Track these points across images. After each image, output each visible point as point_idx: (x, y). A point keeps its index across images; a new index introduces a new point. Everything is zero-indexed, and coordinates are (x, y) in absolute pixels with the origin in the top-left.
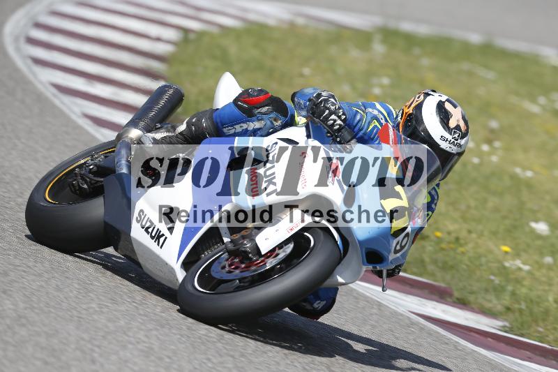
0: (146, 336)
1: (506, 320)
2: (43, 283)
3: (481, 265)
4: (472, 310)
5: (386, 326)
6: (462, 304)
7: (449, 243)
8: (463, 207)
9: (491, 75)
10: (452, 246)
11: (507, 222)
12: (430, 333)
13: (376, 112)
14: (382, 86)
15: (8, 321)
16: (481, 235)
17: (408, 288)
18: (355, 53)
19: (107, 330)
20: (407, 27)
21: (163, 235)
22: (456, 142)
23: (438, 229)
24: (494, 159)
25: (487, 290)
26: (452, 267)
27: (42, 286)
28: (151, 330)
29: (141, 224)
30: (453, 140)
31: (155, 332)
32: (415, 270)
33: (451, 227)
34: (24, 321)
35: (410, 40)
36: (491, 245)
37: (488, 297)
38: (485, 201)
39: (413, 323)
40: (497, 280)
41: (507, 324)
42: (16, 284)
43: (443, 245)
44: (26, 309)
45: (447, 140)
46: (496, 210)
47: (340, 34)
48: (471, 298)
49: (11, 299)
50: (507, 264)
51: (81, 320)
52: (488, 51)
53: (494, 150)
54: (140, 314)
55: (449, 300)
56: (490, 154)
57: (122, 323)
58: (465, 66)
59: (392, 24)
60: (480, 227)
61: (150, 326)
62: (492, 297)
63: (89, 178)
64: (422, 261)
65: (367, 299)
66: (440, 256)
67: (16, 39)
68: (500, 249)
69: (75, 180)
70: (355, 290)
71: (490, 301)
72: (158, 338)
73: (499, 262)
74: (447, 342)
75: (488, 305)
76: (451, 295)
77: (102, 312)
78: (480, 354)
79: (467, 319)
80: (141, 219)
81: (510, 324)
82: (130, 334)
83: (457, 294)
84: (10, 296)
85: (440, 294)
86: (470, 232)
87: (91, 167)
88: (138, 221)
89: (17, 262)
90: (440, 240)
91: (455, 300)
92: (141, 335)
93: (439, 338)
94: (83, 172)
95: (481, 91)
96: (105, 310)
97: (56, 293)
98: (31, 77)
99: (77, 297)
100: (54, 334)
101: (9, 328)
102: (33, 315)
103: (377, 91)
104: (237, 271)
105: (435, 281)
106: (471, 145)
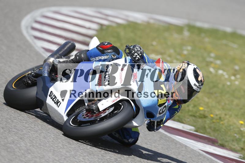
0: (83, 159)
1: (241, 154)
2: (38, 135)
3: (231, 129)
4: (227, 149)
5: (188, 156)
6: (222, 146)
7: (217, 119)
8: (223, 104)
9: (235, 46)
10: (218, 121)
11: (242, 111)
12: (208, 159)
14: (187, 50)
15: (23, 152)
16: (231, 116)
17: (198, 139)
18: (176, 36)
19: (66, 156)
20: (199, 24)
23: (212, 113)
24: (237, 83)
25: (233, 141)
26: (218, 130)
27: (37, 136)
28: (86, 156)
29: (51, 97)
30: (199, 86)
31: (87, 157)
32: (201, 131)
33: (218, 113)
34: (29, 151)
35: (201, 30)
36: (235, 121)
37: (234, 143)
38: (232, 101)
39: (201, 155)
40: (237, 136)
41: (242, 155)
42: (26, 135)
43: (214, 121)
44: (30, 146)
45: (197, 86)
46: (237, 105)
47: (169, 27)
48: (226, 144)
49: (24, 142)
50: (242, 129)
51: (55, 151)
52: (234, 36)
53: (236, 79)
54: (81, 149)
55: (217, 145)
56: (235, 81)
57: (73, 153)
58: (224, 42)
59: (192, 23)
60: (230, 113)
61: (85, 155)
62: (235, 143)
63: (31, 78)
64: (205, 127)
65: (180, 144)
66: (212, 125)
67: (27, 28)
68: (239, 123)
70: (175, 140)
71: (234, 145)
72: (89, 160)
73: (239, 128)
75: (233, 147)
76: (217, 142)
77: (64, 148)
79: (224, 153)
81: (244, 156)
82: (76, 158)
83: (220, 142)
84: (24, 140)
85: (212, 142)
86: (226, 115)
89: (27, 125)
90: (212, 118)
91: (219, 144)
92: (81, 158)
94: (29, 76)
95: (231, 53)
96: (65, 147)
97: (44, 140)
98: (33, 44)
99: (53, 141)
100: (43, 157)
101: (23, 155)
102: (34, 149)
103: (185, 52)
104: (87, 118)
105: (210, 136)
106: (226, 76)
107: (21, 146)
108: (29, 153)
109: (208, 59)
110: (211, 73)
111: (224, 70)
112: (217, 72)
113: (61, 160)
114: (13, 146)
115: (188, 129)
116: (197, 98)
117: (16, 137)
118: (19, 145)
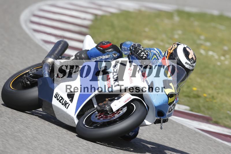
3: (223, 107)
4: (221, 126)
5: (185, 134)
6: (216, 123)
7: (210, 98)
8: (215, 83)
9: (223, 28)
10: (211, 100)
12: (204, 136)
13: (155, 52)
14: (179, 34)
16: (223, 94)
17: (193, 118)
18: (166, 21)
19: (70, 141)
20: (187, 9)
21: (68, 103)
22: (192, 65)
23: (205, 93)
24: (227, 62)
25: (226, 118)
26: (211, 109)
29: (57, 98)
30: (190, 64)
33: (210, 92)
35: (189, 15)
36: (227, 99)
38: (223, 80)
39: (196, 133)
40: (230, 113)
43: (208, 100)
44: (36, 134)
45: (188, 64)
48: (220, 121)
49: (30, 130)
51: (59, 137)
52: (221, 18)
53: (226, 59)
55: (211, 122)
56: (225, 61)
58: (213, 24)
59: (181, 8)
60: (222, 91)
62: (228, 120)
63: (30, 79)
65: (177, 123)
66: (206, 104)
69: (24, 80)
74: (211, 140)
75: (227, 123)
76: (211, 120)
78: (225, 144)
79: (219, 130)
80: (57, 96)
83: (214, 120)
84: (29, 128)
85: (207, 120)
86: (218, 93)
87: (31, 74)
88: (55, 97)
90: (206, 98)
91: (213, 122)
93: (207, 138)
94: (27, 77)
100: (48, 144)
101: (30, 142)
102: (39, 136)
103: (176, 36)
104: (102, 119)
105: (205, 114)
106: (216, 57)
107: (27, 135)
108: (36, 141)
109: (199, 42)
110: (201, 54)
111: (213, 51)
112: (207, 53)
113: (65, 145)
114: (19, 134)
115: (183, 109)
116: (190, 79)
117: (22, 126)
118: (25, 134)
